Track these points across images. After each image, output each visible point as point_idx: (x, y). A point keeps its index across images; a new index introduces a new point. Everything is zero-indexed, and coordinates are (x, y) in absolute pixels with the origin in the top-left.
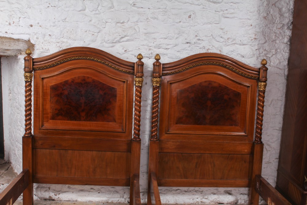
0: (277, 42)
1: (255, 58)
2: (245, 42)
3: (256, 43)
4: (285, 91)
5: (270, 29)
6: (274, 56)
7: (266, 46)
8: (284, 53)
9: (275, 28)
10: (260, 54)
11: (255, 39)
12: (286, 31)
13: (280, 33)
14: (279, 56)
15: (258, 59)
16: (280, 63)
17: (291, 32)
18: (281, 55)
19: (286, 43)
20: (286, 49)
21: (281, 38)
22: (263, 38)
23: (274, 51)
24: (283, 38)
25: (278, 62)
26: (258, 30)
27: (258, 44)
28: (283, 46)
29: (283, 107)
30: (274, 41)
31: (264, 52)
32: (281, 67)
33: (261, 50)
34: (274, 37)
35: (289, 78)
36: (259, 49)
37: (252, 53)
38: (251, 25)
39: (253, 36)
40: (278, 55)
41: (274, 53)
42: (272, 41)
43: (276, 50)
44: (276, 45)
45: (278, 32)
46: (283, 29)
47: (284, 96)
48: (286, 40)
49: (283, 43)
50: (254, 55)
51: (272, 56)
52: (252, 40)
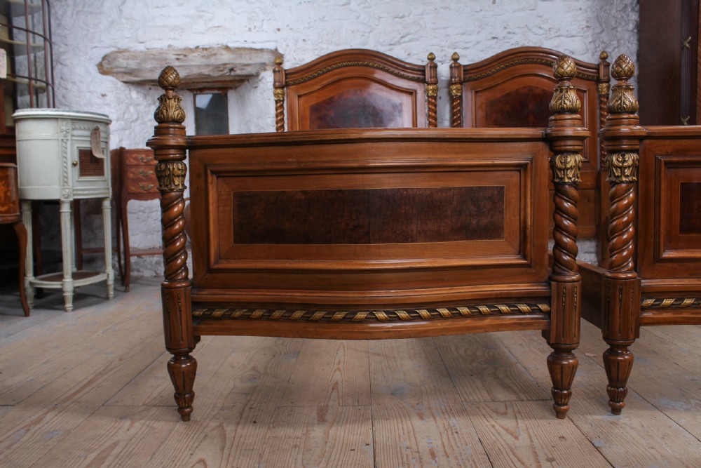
0: (619, 29)
1: (589, 54)
2: (574, 33)
3: (590, 33)
5: (608, 13)
6: (616, 50)
7: (604, 37)
8: (630, 45)
9: (614, 11)
10: (596, 48)
11: (588, 27)
12: (631, 14)
13: (623, 17)
15: (593, 55)
17: (637, 15)
18: (626, 48)
19: (632, 31)
20: (632, 39)
21: (623, 24)
22: (598, 26)
23: (615, 43)
24: (627, 24)
26: (590, 15)
27: (593, 35)
28: (627, 35)
30: (614, 28)
31: (602, 45)
33: (598, 43)
34: (613, 24)
35: (640, 79)
36: (593, 41)
37: (584, 48)
38: (581, 9)
39: (585, 24)
40: (622, 48)
41: (616, 46)
42: (612, 29)
43: (618, 41)
44: (618, 34)
45: (620, 16)
46: (625, 12)
48: (631, 26)
49: (628, 31)
50: (587, 50)
51: (613, 50)
52: (583, 29)
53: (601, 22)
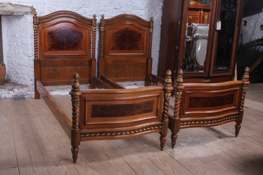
0: (157, 8)
1: (147, 16)
2: (142, 8)
4: (160, 32)
5: (153, 2)
6: (155, 15)
7: (152, 11)
8: (159, 14)
9: (155, 2)
10: (149, 14)
11: (147, 7)
12: (160, 3)
13: (158, 4)
14: (157, 15)
16: (158, 19)
17: (163, 3)
19: (161, 9)
20: (160, 12)
21: (158, 6)
22: (150, 6)
23: (155, 13)
24: (159, 6)
25: (157, 18)
26: (148, 2)
27: (148, 9)
28: (159, 10)
29: (159, 40)
30: (155, 8)
31: (151, 13)
32: (158, 21)
33: (149, 12)
34: (155, 6)
35: (162, 26)
36: (148, 12)
37: (145, 14)
39: (146, 5)
41: (155, 14)
43: (156, 12)
44: (156, 10)
45: (157, 4)
47: (160, 35)
48: (160, 7)
49: (159, 9)
50: (146, 15)
51: (154, 15)
52: (145, 7)
53: (151, 5)
